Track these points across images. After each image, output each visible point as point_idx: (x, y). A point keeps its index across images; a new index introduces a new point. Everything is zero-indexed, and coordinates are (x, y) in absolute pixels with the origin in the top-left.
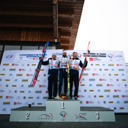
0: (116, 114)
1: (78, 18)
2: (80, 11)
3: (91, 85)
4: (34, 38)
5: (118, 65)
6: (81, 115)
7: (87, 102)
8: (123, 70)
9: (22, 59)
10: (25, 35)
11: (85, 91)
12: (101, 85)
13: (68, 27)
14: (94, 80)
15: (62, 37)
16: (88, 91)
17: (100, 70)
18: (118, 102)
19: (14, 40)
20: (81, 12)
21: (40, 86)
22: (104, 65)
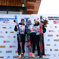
3: (55, 45)
15: (28, 3)
21: (11, 47)
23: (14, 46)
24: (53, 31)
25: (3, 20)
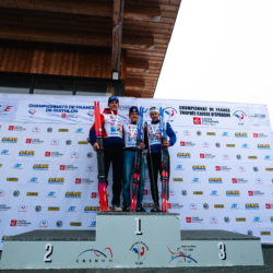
0: (265, 247)
1: (167, 26)
2: (173, 8)
3: (196, 180)
4: (64, 68)
5: (256, 135)
6: (182, 250)
7: (189, 220)
8: (267, 147)
9: (35, 115)
10: (42, 61)
11: (184, 193)
12: (219, 181)
13: (143, 47)
14: (202, 168)
15: (128, 69)
16: (190, 193)
17: (218, 145)
18: (257, 219)
19: (16, 70)
20: (176, 12)
21: (78, 181)
22: (225, 134)
23: (88, 181)
24: (191, 144)
25: (60, 111)
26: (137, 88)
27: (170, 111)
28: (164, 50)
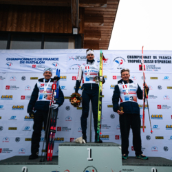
4: (33, 26)
9: (11, 67)
10: (15, 21)
12: (160, 117)
13: (98, 5)
15: (86, 24)
17: (159, 87)
22: (166, 78)
25: (31, 63)
26: (94, 39)
27: (119, 60)
28: (116, 6)
